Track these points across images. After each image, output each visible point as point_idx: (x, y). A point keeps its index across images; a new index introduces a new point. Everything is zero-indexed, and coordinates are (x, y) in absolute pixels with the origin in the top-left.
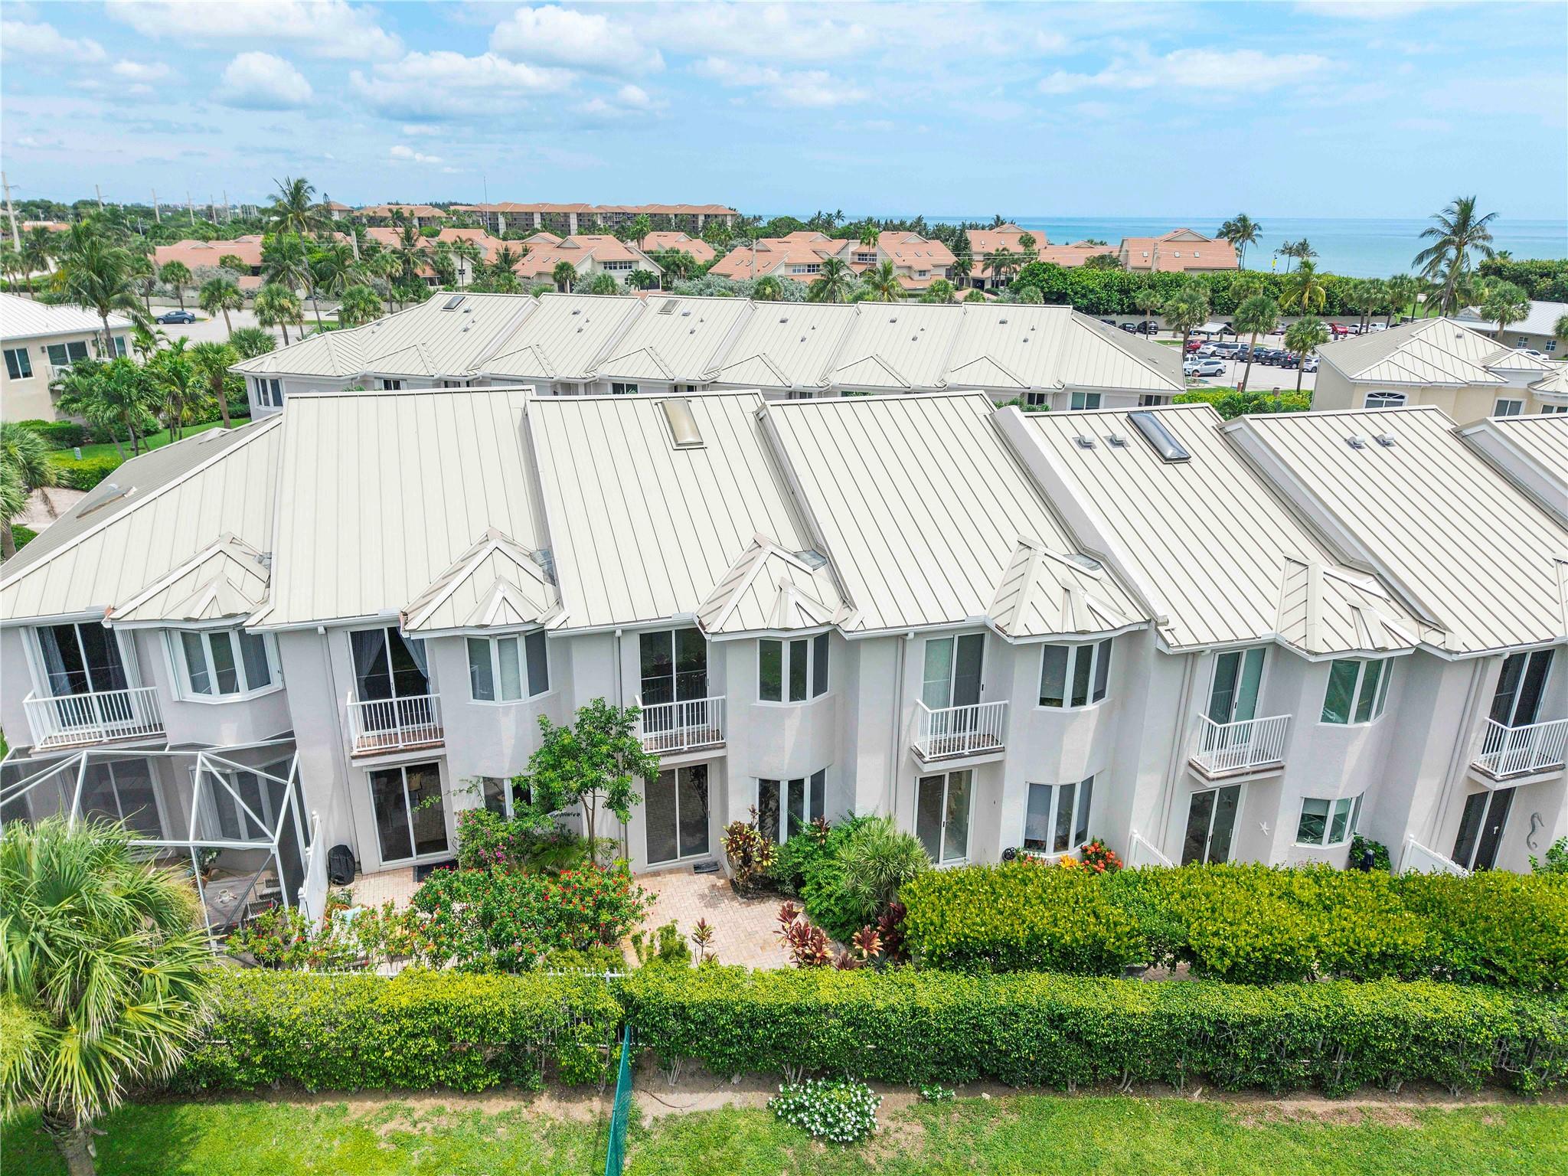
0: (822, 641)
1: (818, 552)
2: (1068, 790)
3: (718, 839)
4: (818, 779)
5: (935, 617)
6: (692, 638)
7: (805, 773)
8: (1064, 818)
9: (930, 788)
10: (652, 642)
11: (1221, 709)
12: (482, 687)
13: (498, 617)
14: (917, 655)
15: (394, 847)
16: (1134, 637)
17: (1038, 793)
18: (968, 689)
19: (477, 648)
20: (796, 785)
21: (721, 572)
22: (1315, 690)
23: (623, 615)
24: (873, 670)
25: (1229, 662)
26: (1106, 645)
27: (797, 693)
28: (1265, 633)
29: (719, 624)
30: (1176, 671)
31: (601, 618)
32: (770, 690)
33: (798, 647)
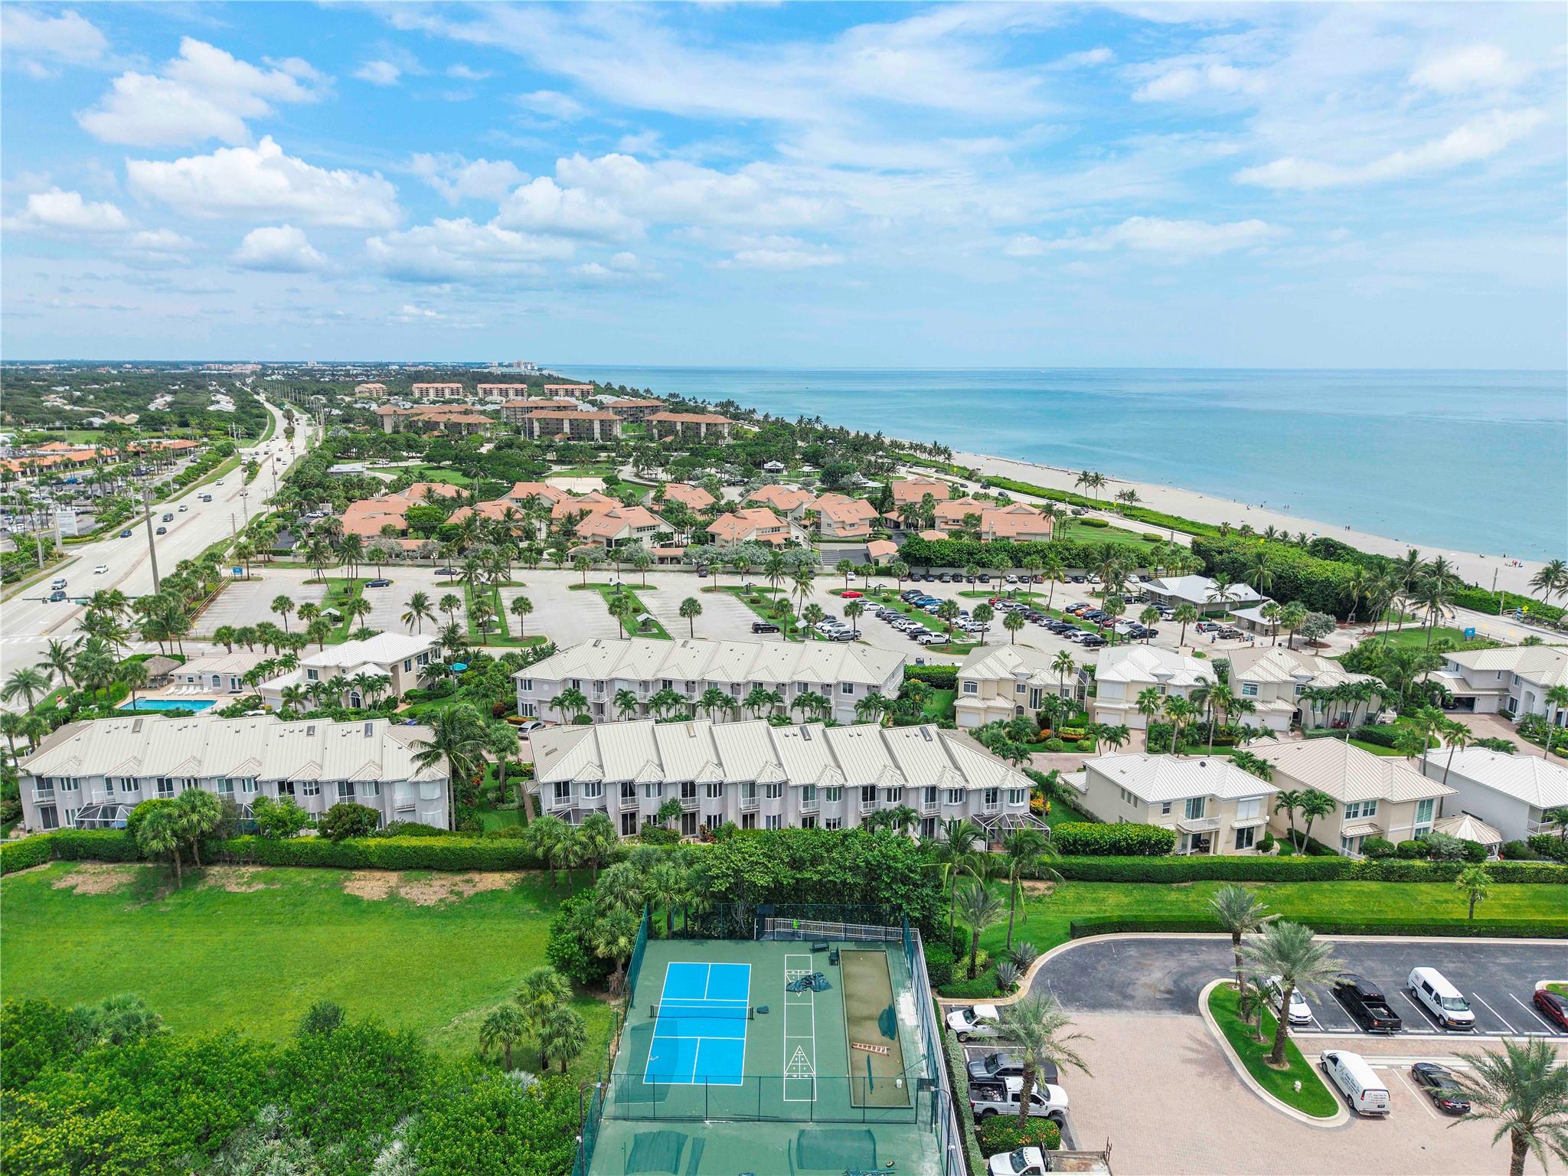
0: (720, 784)
1: (720, 764)
2: (774, 817)
3: (698, 828)
4: (720, 815)
5: (744, 779)
6: (692, 784)
7: (717, 814)
8: (774, 823)
9: (745, 817)
10: (684, 785)
11: (806, 798)
12: (648, 795)
13: (654, 780)
14: (740, 787)
15: (625, 832)
16: (786, 783)
17: (768, 817)
18: (752, 794)
19: (648, 786)
20: (715, 817)
21: (699, 769)
22: (824, 794)
23: (678, 779)
24: (731, 791)
25: (806, 788)
26: (780, 785)
27: (715, 796)
28: (812, 782)
29: (698, 781)
30: (794, 791)
31: (674, 780)
32: (709, 795)
33: (715, 786)
